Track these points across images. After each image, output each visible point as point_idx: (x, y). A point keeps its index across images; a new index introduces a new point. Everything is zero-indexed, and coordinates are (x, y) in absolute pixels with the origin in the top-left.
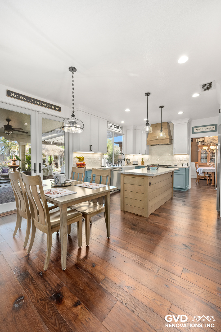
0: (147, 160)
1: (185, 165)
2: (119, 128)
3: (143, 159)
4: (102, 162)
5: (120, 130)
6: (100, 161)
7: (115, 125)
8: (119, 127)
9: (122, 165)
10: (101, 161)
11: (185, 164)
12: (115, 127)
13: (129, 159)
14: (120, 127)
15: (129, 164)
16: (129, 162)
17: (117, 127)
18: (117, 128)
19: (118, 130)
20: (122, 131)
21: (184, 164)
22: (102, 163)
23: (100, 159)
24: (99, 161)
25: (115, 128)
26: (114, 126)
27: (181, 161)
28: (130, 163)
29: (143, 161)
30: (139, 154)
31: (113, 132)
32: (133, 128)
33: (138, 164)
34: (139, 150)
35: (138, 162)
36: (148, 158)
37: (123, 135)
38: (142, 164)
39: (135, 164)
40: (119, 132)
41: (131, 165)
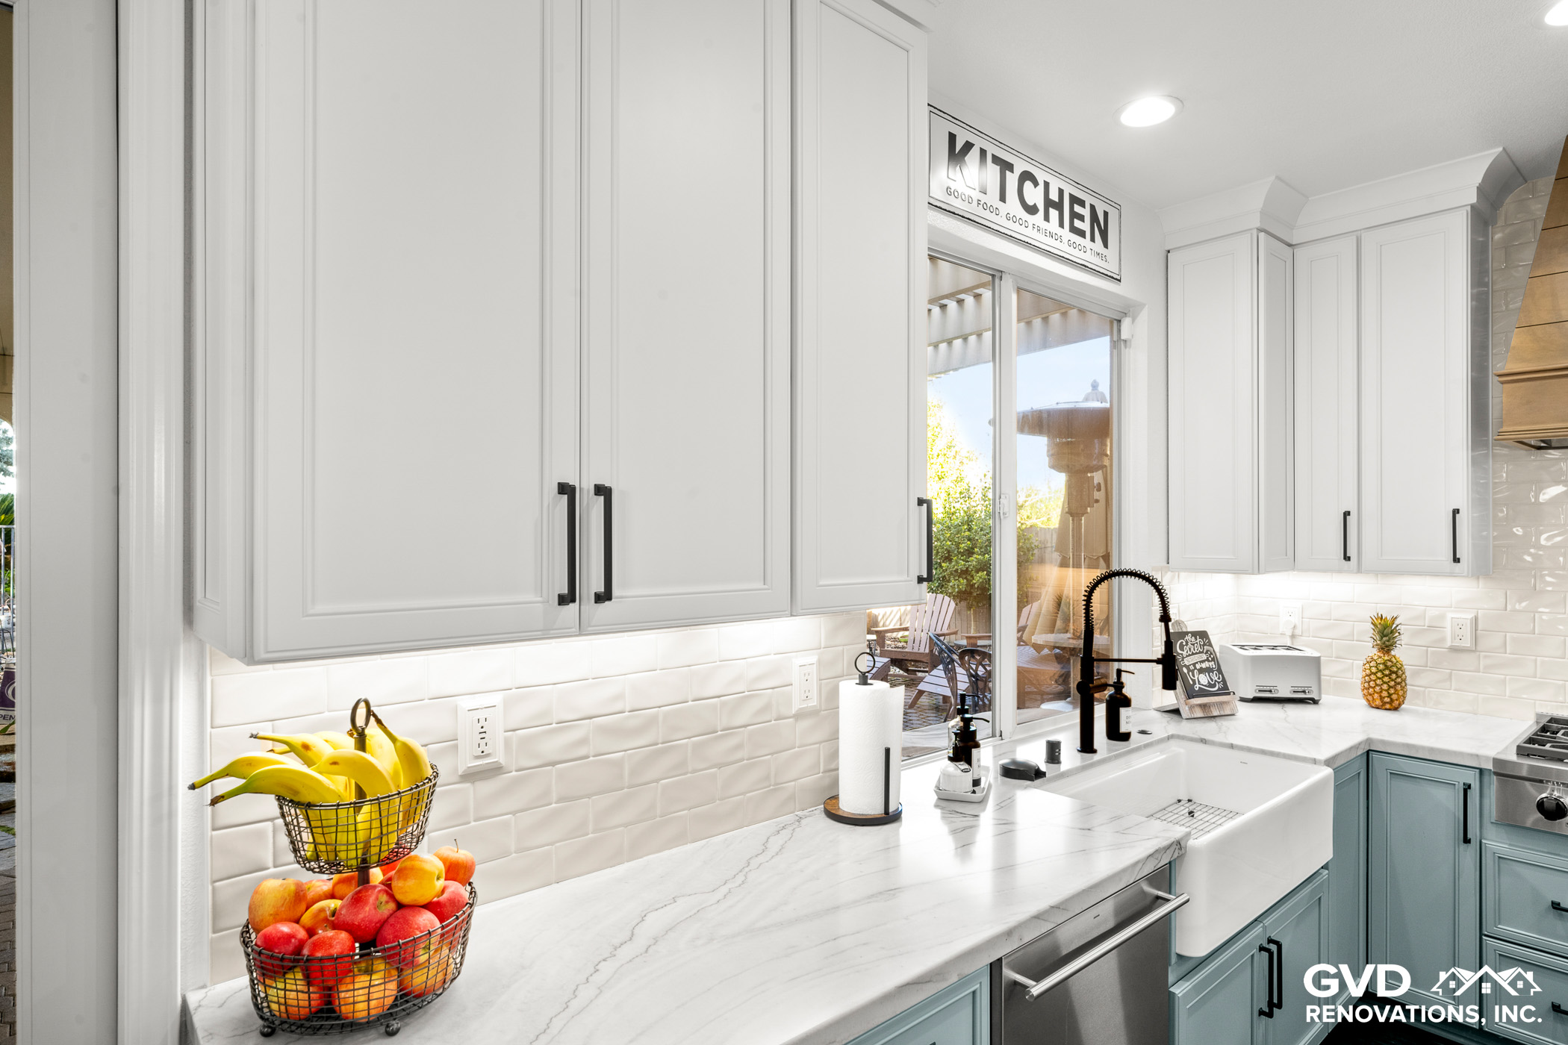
0: (1454, 650)
2: (1074, 215)
3: (1386, 634)
4: (834, 736)
5: (1088, 250)
6: (812, 713)
7: (1026, 176)
8: (1075, 200)
9: (1126, 737)
10: (829, 709)
12: (1034, 195)
13: (1203, 635)
14: (1086, 212)
15: (1203, 706)
16: (1204, 679)
17: (1059, 206)
18: (1054, 213)
19: (1064, 241)
20: (1112, 267)
22: (835, 755)
23: (803, 695)
24: (799, 716)
25: (1032, 210)
26: (1012, 179)
28: (1225, 690)
29: (1393, 653)
30: (1347, 558)
31: (998, 274)
32: (1258, 225)
33: (1314, 689)
34: (1347, 514)
35: (1316, 662)
36: (1470, 616)
37: (1126, 323)
38: (1378, 702)
39: (1270, 691)
40: (1084, 267)
41: (1233, 715)
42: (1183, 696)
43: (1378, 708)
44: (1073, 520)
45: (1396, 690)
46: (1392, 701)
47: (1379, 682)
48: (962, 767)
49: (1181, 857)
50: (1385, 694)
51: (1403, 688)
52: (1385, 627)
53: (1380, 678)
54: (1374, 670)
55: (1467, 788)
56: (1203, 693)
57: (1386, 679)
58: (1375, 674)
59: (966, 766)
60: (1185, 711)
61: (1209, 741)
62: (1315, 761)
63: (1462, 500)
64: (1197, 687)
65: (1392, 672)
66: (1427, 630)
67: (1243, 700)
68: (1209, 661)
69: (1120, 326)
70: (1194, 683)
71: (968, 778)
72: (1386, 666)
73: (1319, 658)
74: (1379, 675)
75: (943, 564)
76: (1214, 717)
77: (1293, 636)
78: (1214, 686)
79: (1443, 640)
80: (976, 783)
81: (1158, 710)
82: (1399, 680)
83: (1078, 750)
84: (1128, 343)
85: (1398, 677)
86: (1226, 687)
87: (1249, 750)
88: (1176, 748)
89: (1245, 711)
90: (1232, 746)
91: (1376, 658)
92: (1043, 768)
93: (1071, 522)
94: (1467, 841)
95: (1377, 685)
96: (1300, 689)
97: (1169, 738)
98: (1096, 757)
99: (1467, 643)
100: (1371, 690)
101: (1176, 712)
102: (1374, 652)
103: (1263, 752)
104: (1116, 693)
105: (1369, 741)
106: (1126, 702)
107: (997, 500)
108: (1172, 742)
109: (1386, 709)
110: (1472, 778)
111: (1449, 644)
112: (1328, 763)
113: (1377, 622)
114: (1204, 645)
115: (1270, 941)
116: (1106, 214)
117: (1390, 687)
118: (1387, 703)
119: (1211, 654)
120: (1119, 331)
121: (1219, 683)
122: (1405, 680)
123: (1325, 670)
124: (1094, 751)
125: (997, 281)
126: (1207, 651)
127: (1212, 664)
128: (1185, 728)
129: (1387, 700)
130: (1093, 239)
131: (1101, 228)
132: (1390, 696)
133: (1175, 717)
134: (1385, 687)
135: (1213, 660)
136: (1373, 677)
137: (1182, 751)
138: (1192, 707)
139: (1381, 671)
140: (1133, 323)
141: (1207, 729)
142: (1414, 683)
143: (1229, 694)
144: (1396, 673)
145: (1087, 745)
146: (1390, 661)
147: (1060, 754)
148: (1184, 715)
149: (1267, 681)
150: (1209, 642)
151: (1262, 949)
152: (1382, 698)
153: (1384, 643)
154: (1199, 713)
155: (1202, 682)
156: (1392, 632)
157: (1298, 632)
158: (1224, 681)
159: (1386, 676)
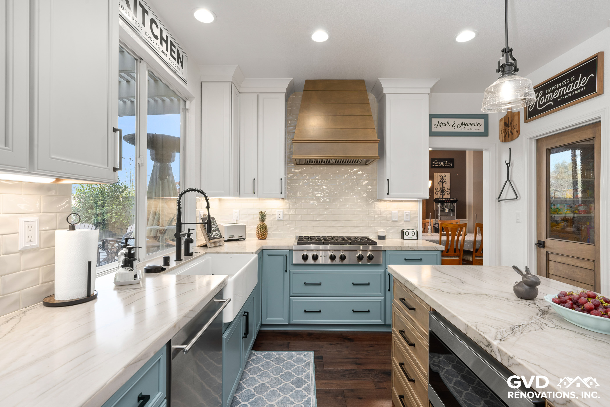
0: (278, 220)
1: (410, 236)
2: (171, 50)
3: (263, 217)
5: (176, 66)
7: (153, 21)
8: (172, 43)
9: (191, 254)
11: (410, 234)
12: (157, 31)
13: (213, 219)
14: (176, 50)
15: (214, 243)
17: (166, 42)
18: (164, 44)
19: (167, 57)
20: (184, 77)
21: (407, 234)
23: (27, 239)
24: (23, 252)
25: (156, 37)
26: (148, 18)
27: (396, 221)
28: (221, 237)
29: (264, 223)
30: (254, 193)
31: (139, 60)
32: (232, 80)
33: (244, 235)
34: (254, 179)
35: (244, 227)
36: (282, 211)
37: (188, 102)
38: (261, 237)
39: (232, 237)
40: (174, 72)
41: (223, 245)
42: (208, 240)
43: (261, 239)
44: (161, 181)
45: (265, 233)
46: (264, 236)
47: (261, 231)
48: (129, 269)
49: (225, 286)
50: (263, 235)
51: (267, 232)
52: (263, 215)
53: (261, 230)
54: (260, 228)
55: (286, 256)
56: (214, 238)
57: (263, 230)
58: (260, 229)
59: (131, 268)
60: (209, 245)
61: (219, 252)
62: (252, 253)
63: (282, 176)
64: (212, 236)
65: (264, 228)
66: (272, 215)
67: (225, 241)
68: (215, 227)
69: (185, 103)
70: (211, 235)
71: (132, 274)
72: (263, 226)
73: (245, 225)
74: (261, 229)
75: (89, 211)
76: (218, 246)
77: (237, 220)
78: (217, 236)
79: (275, 218)
80: (135, 276)
81: (198, 246)
82: (266, 230)
83: (175, 261)
84: (188, 111)
85: (266, 229)
86: (221, 236)
87: (233, 253)
88: (208, 257)
89: (226, 244)
90: (227, 253)
91: (260, 224)
92: (164, 267)
93: (160, 181)
94: (286, 271)
95: (261, 232)
96: (240, 236)
97: (206, 253)
98: (182, 262)
99: (281, 218)
100: (259, 234)
101: (205, 246)
102: (260, 223)
103: (237, 253)
104: (188, 238)
105: (262, 247)
106: (192, 241)
107: (138, 158)
108: (207, 255)
109: (263, 239)
110: (287, 253)
111: (277, 219)
112: (256, 253)
113: (261, 213)
114: (214, 222)
115: (245, 312)
116: (183, 56)
117: (264, 232)
118: (263, 237)
119: (216, 225)
120: (185, 105)
121: (219, 234)
122: (267, 230)
123: (247, 230)
124: (182, 260)
125: (138, 63)
126: (215, 224)
127: (216, 228)
128: (209, 250)
129: (263, 236)
130: (178, 63)
131: (181, 60)
132: (264, 235)
133: (205, 248)
134: (263, 232)
135: (217, 227)
136: (260, 230)
137: (210, 257)
138: (211, 243)
139: (262, 228)
140: (190, 103)
141: (218, 249)
142: (270, 231)
143: (222, 238)
144: (265, 228)
145: (179, 258)
146: (264, 225)
147: (169, 261)
148: (208, 246)
149: (231, 234)
150: (215, 221)
151: (244, 315)
152: (262, 236)
153: (262, 220)
154: (213, 245)
155: (214, 235)
156: (264, 216)
157: (238, 219)
158: (220, 234)
159: (263, 229)
